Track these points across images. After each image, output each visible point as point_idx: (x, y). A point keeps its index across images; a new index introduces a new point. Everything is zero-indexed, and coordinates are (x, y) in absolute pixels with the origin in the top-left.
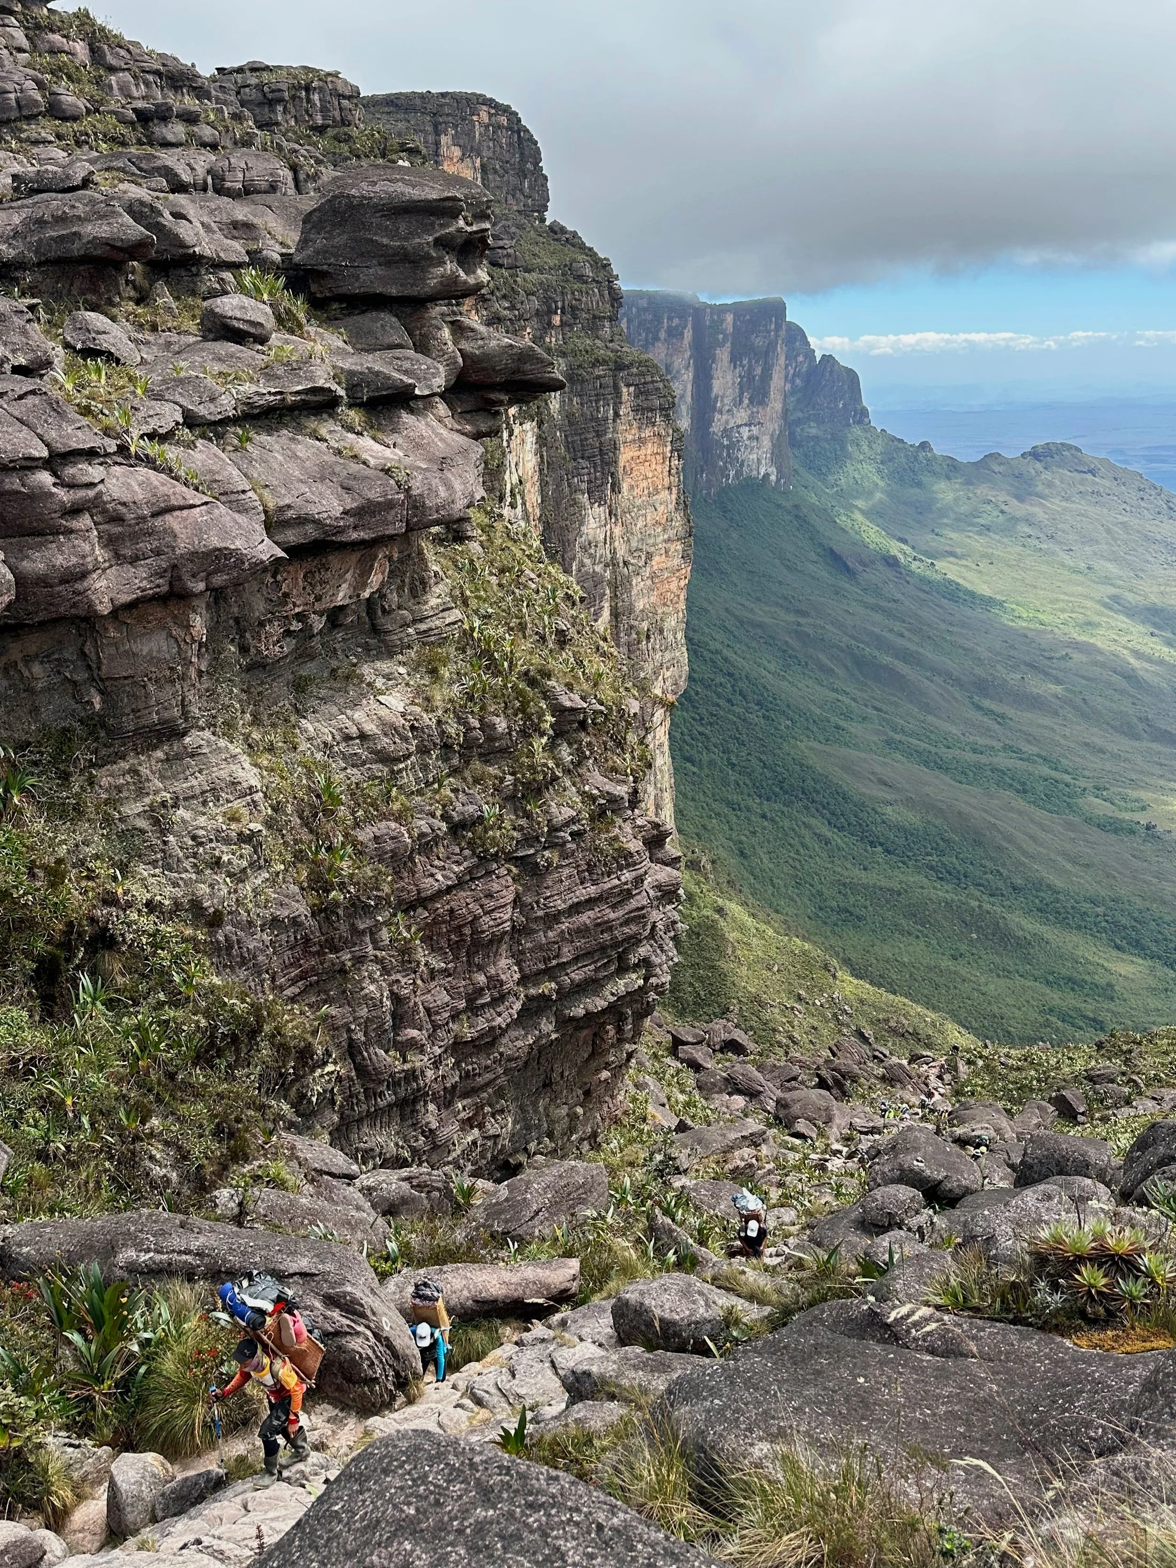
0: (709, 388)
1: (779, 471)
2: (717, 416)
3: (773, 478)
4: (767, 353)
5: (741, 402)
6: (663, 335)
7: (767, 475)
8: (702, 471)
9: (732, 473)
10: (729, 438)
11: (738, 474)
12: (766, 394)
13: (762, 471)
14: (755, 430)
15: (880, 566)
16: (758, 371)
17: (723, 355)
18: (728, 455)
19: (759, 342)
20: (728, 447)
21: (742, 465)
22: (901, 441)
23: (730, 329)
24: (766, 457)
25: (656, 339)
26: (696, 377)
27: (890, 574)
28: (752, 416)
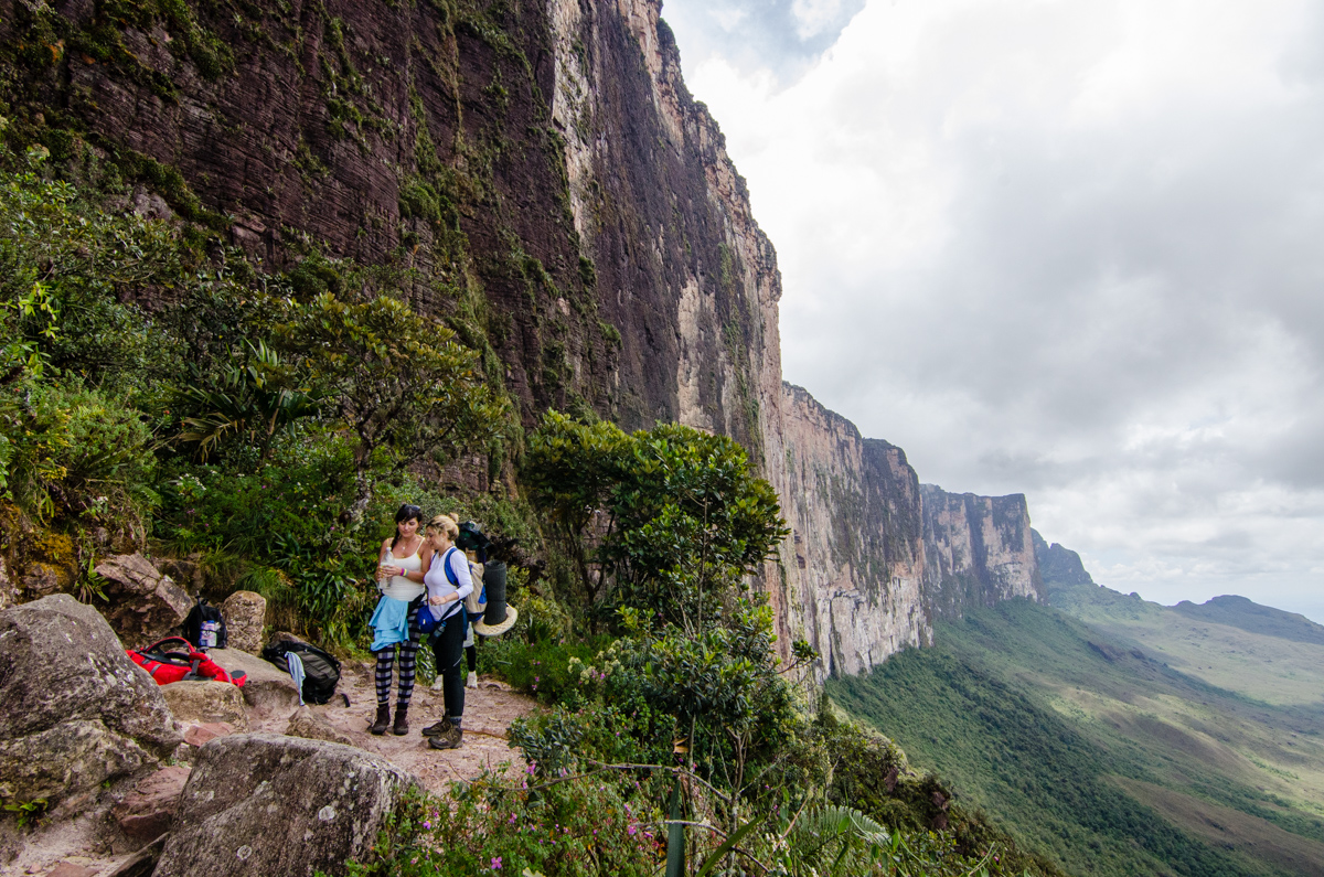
0: (982, 540)
1: (1039, 593)
2: (989, 557)
3: (1035, 597)
4: (1017, 522)
5: (1004, 549)
6: (946, 507)
7: (1030, 596)
8: (984, 590)
9: (1005, 593)
10: (1000, 571)
11: (1010, 593)
12: (1021, 545)
13: (1027, 593)
14: (1018, 567)
15: (1129, 657)
16: (1013, 532)
17: (988, 522)
18: (1001, 581)
19: (1010, 515)
20: (1000, 576)
21: (1012, 588)
22: (1117, 592)
23: (990, 508)
24: (1028, 584)
25: (943, 509)
26: (972, 536)
27: (1138, 662)
28: (1013, 558)
